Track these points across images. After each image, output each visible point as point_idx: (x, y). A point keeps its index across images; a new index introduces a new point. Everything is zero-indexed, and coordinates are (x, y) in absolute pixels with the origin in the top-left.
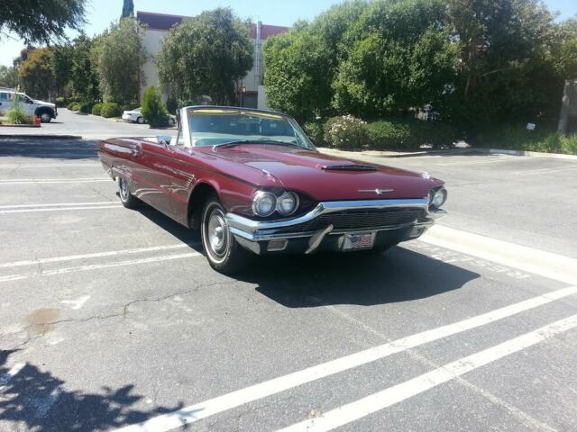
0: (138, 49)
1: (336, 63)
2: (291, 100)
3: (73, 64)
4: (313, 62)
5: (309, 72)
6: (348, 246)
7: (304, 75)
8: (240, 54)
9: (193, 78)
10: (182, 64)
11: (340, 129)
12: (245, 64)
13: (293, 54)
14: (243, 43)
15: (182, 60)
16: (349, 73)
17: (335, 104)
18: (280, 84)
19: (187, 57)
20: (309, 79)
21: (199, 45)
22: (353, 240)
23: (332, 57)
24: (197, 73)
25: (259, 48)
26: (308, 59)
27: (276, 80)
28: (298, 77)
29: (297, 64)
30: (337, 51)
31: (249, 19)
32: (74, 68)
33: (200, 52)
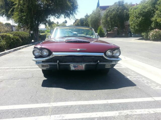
0: (100, 16)
1: (154, 12)
2: (137, 26)
3: (84, 22)
4: (145, 12)
5: (143, 16)
7: (141, 17)
8: (127, 13)
9: (112, 23)
10: (109, 19)
11: (153, 34)
13: (138, 11)
14: (128, 10)
15: (109, 17)
16: (158, 15)
17: (153, 26)
18: (134, 21)
20: (143, 18)
21: (114, 13)
22: (75, 67)
23: (153, 10)
24: (113, 21)
26: (144, 12)
27: (132, 20)
28: (139, 18)
29: (139, 14)
30: (155, 8)
32: (84, 23)
33: (114, 14)
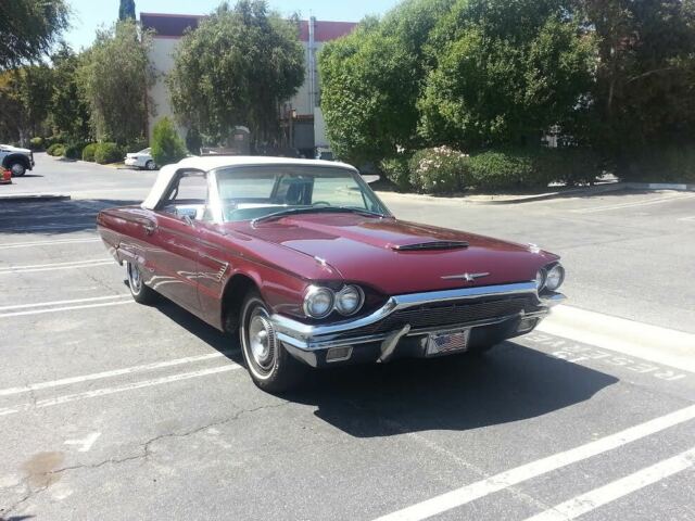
0: (145, 64)
1: (422, 74)
2: (362, 129)
3: (54, 91)
4: (389, 73)
5: (383, 88)
6: (433, 349)
7: (377, 93)
8: (285, 64)
9: (222, 103)
10: (206, 84)
11: (431, 166)
12: (292, 78)
13: (360, 64)
14: (287, 47)
15: (206, 78)
16: (439, 86)
17: (423, 130)
18: (344, 108)
19: (213, 74)
20: (384, 97)
21: (229, 56)
23: (416, 65)
24: (228, 95)
25: (312, 55)
26: (383, 71)
27: (338, 102)
28: (368, 96)
29: (365, 78)
30: (422, 57)
31: (296, 15)
32: (55, 97)
33: (230, 65)
